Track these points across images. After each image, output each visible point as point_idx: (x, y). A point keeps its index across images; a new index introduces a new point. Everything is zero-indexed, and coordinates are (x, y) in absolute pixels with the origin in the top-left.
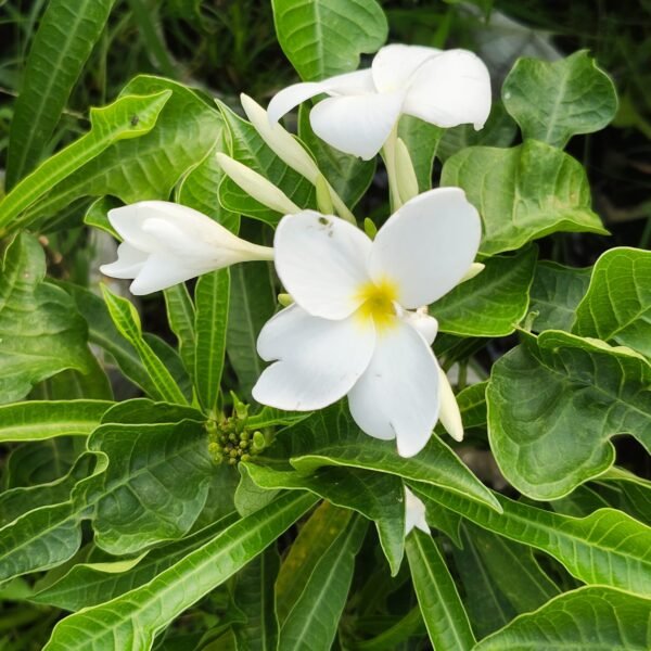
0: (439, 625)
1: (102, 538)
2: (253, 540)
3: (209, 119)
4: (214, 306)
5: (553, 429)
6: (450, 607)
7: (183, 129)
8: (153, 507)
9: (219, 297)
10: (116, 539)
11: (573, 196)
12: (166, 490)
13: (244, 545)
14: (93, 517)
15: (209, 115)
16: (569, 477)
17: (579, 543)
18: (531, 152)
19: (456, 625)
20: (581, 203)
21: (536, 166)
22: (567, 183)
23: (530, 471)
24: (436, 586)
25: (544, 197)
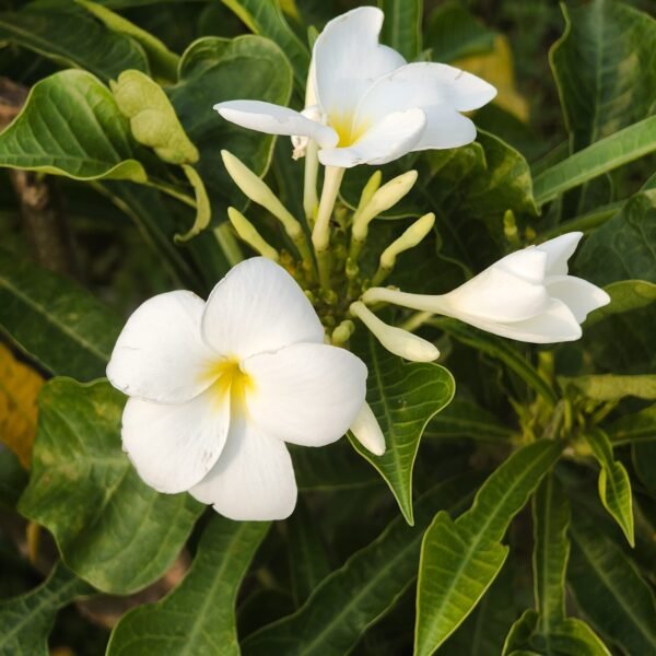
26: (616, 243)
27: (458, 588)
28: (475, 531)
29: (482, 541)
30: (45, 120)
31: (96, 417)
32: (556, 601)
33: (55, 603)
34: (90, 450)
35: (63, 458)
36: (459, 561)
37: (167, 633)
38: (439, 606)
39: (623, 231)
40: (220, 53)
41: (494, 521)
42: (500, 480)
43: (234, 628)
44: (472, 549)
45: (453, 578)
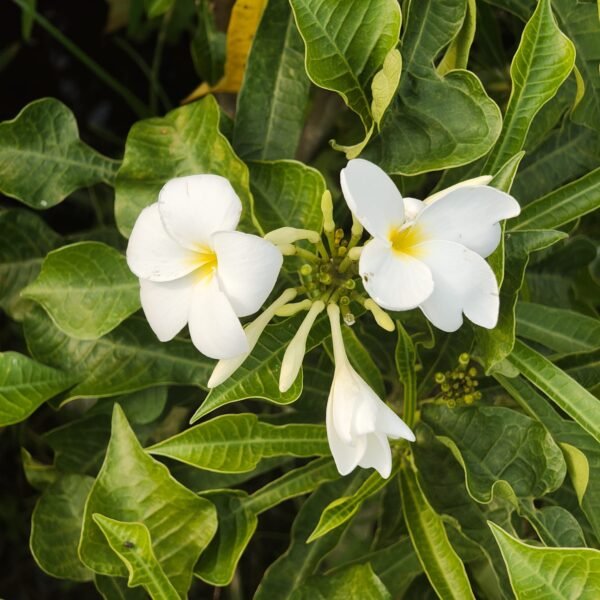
0: (571, 210)
1: (551, 485)
2: (534, 364)
3: (108, 479)
4: (310, 440)
5: (437, 119)
6: (555, 203)
7: (121, 504)
8: (513, 452)
9: (302, 436)
10: (552, 472)
11: (164, 132)
12: (496, 444)
13: (539, 370)
14: (531, 499)
15: (105, 481)
16: (479, 103)
17: (525, 94)
18: (134, 169)
19: (569, 196)
20: (168, 125)
21: (148, 164)
22: (155, 137)
23: (477, 134)
24: (537, 217)
25: (173, 156)
26: (509, 428)
27: (217, 448)
28: (264, 436)
29: (260, 445)
30: (351, 9)
31: (212, 143)
32: (269, 501)
33: (106, 176)
34: (194, 150)
35: (182, 133)
36: (236, 438)
37: (106, 272)
38: (196, 442)
39: (521, 428)
40: (475, 94)
41: (281, 444)
42: (315, 431)
43: (130, 313)
44: (250, 441)
45: (221, 440)
